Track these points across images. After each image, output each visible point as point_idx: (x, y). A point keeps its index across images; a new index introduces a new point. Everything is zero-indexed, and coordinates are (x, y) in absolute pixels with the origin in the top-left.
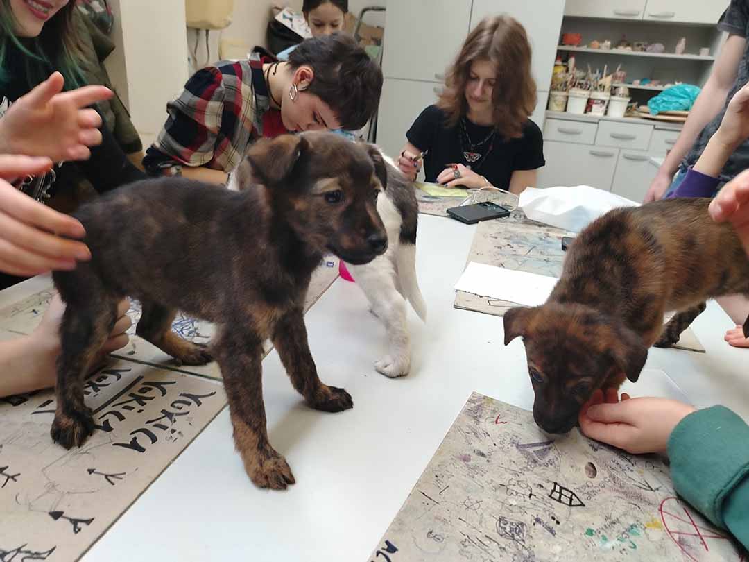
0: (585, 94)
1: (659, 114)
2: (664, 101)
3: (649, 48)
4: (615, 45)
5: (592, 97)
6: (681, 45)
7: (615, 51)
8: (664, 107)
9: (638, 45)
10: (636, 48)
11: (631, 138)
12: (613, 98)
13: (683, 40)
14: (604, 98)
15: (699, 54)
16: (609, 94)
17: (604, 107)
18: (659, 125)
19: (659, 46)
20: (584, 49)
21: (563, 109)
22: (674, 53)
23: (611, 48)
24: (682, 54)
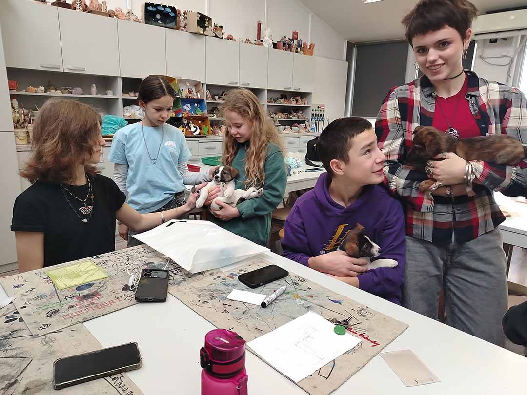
3: (73, 91)
4: (48, 89)
6: (94, 89)
7: (48, 94)
9: (66, 89)
10: (64, 91)
13: (94, 86)
15: (107, 94)
19: (79, 90)
20: (23, 92)
21: (26, 142)
22: (91, 94)
23: (45, 92)
24: (96, 94)
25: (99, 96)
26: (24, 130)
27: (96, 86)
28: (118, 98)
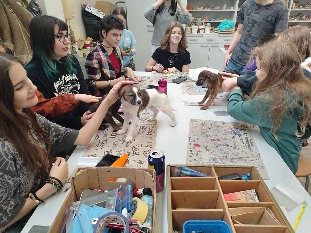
0: (197, 27)
1: (221, 31)
2: (222, 27)
3: (215, 8)
4: (204, 8)
5: (199, 27)
6: (225, 7)
7: (204, 10)
8: (222, 29)
9: (212, 8)
10: (211, 9)
11: (213, 40)
12: (206, 27)
13: (225, 5)
14: (203, 28)
15: (230, 9)
16: (204, 26)
17: (203, 31)
18: (221, 35)
19: (218, 7)
20: (194, 10)
21: (190, 32)
22: (223, 9)
23: (203, 9)
24: (225, 9)
25: (226, 10)
26: (190, 27)
27: (226, 5)
28: (235, 11)
